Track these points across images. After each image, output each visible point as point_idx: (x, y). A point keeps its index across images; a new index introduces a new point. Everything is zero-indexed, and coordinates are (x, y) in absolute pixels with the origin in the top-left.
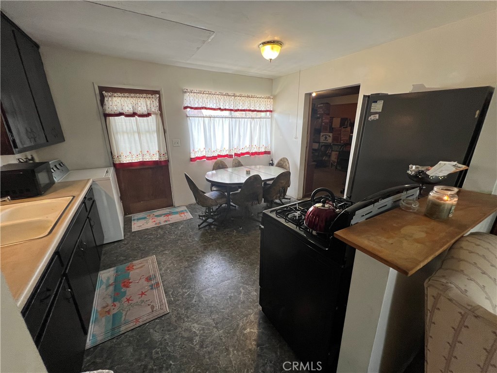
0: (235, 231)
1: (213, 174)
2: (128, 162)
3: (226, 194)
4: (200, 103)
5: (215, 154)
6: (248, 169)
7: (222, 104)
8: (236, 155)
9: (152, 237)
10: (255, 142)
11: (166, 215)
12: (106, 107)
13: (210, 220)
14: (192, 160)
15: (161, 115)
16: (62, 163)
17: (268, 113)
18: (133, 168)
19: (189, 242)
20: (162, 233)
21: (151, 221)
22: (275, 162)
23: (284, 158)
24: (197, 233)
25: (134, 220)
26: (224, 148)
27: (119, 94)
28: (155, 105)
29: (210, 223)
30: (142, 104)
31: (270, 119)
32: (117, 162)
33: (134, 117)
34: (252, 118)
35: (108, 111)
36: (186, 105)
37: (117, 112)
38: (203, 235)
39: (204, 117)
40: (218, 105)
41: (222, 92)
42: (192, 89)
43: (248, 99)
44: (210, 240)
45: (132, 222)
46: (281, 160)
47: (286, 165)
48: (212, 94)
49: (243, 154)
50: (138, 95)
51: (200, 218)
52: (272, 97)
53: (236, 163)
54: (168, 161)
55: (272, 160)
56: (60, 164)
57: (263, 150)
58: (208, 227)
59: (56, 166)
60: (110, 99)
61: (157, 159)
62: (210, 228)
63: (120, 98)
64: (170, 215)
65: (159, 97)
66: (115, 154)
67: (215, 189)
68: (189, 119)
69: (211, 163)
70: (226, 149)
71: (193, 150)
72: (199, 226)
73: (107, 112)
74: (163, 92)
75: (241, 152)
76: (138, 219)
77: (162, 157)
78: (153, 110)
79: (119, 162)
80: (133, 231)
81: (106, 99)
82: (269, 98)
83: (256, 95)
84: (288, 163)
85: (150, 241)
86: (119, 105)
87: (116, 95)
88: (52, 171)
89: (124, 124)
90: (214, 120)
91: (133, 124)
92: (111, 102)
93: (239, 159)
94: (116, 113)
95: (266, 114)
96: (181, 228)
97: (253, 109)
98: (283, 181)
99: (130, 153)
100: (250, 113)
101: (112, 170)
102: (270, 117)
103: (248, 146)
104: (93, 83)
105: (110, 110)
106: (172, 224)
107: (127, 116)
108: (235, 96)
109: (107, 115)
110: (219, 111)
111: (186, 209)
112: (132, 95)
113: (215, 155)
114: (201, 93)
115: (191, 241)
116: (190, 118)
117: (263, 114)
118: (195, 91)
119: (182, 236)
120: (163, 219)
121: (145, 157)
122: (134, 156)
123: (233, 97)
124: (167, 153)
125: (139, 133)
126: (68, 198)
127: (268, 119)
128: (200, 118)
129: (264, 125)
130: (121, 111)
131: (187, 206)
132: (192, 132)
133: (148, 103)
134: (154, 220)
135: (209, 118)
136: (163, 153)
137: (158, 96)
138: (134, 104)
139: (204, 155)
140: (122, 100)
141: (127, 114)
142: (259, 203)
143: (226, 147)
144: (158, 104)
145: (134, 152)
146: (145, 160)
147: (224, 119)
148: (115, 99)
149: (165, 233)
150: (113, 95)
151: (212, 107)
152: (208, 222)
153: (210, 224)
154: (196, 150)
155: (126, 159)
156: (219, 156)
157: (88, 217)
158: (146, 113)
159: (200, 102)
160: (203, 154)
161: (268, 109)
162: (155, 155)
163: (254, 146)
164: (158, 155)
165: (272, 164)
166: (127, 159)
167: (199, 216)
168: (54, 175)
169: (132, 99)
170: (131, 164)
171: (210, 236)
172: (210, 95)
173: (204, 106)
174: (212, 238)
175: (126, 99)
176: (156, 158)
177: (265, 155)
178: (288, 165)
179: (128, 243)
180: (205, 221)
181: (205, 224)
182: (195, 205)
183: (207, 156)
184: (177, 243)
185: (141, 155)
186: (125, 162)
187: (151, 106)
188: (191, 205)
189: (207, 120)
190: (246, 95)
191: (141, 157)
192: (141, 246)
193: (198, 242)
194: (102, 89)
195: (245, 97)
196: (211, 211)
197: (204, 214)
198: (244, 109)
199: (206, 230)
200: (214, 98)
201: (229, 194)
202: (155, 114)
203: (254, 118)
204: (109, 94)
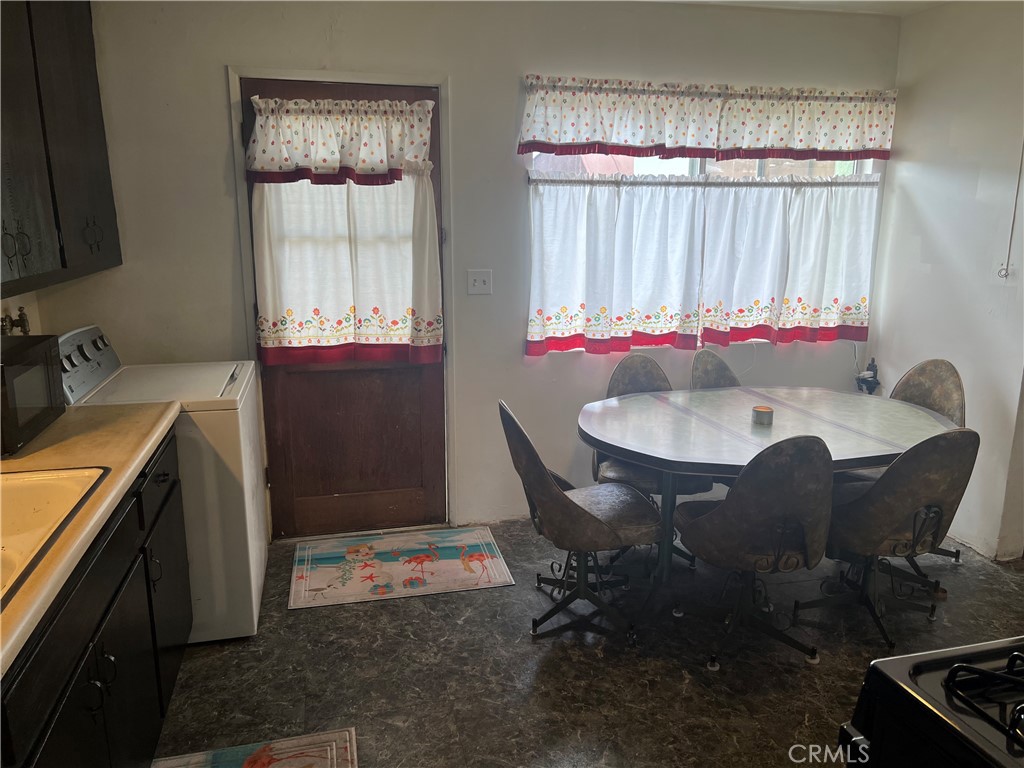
0: (688, 677)
1: (606, 413)
2: (305, 343)
3: (658, 498)
4: (583, 129)
5: (624, 331)
6: (763, 404)
7: (668, 130)
8: (709, 334)
9: (355, 642)
10: (801, 285)
11: (417, 556)
12: (258, 148)
13: (582, 606)
14: (534, 348)
15: (436, 176)
16: (101, 338)
17: (869, 163)
18: (319, 367)
19: (490, 693)
20: (391, 631)
21: (358, 573)
22: (891, 378)
23: (936, 363)
24: (524, 657)
25: (301, 561)
26: (664, 308)
27: (303, 104)
28: (418, 140)
29: (582, 616)
30: (375, 134)
31: (875, 190)
32: (270, 345)
33: (344, 182)
34: (792, 185)
35: (261, 163)
36: (528, 138)
37: (290, 166)
38: (549, 669)
39: (592, 183)
40: (654, 133)
41: (674, 81)
42: (556, 76)
43: (782, 107)
44: (574, 699)
45: (295, 568)
46: (922, 370)
47: (947, 396)
48: (634, 91)
49: (739, 334)
50: (362, 104)
51: (539, 589)
52: (891, 94)
53: (706, 372)
54: (444, 348)
55: (872, 367)
56: (94, 343)
57: (831, 320)
58: (570, 634)
59: (80, 349)
60: (272, 121)
61: (406, 341)
62: (580, 642)
63: (303, 117)
64: (428, 557)
65: (436, 111)
66: (269, 313)
67: (611, 474)
68: (536, 190)
69: (604, 365)
70: (670, 311)
71: (540, 312)
72: (536, 624)
73: (258, 166)
74: (449, 93)
75: (733, 324)
76: (318, 561)
77: (422, 333)
78: (409, 157)
79: (276, 345)
80: (292, 605)
81: (259, 120)
82: (876, 98)
83: (820, 88)
84: (960, 387)
85: (344, 658)
86: (298, 141)
87: (291, 105)
88: (67, 366)
89: (306, 207)
90: (631, 196)
91: (337, 207)
92: (272, 132)
93: (722, 352)
94: (285, 169)
95: (860, 169)
96: (466, 621)
97: (798, 146)
98: (934, 477)
99: (316, 312)
100: (788, 162)
101: (248, 371)
102: (877, 177)
103: (765, 301)
104: (227, 67)
105: (267, 156)
106: (432, 600)
107: (321, 178)
108: (726, 95)
109: (257, 177)
110: (656, 159)
111: (490, 539)
112: (345, 104)
113: (621, 335)
114: (590, 89)
115: (498, 689)
116: (541, 188)
117: (843, 169)
118: (569, 83)
119: (464, 661)
120: (401, 570)
121: (363, 329)
122: (327, 325)
123: (718, 102)
124: (443, 318)
125: (352, 240)
126: (87, 472)
127: (868, 190)
128: (577, 189)
129: (847, 213)
130: (303, 163)
131: (494, 529)
132: (542, 242)
133: (396, 129)
134: (368, 571)
135: (613, 188)
136: (427, 316)
137: (430, 104)
138: (348, 137)
139: (580, 331)
140: (309, 124)
141: (320, 171)
142: (806, 564)
143: (673, 302)
144: (427, 136)
145: (330, 312)
146: (363, 341)
147: (673, 190)
148: (287, 120)
149: (402, 633)
150: (281, 105)
151: (631, 143)
152: (570, 613)
153: (580, 624)
154: (551, 311)
155: (298, 336)
156: (639, 338)
157: (143, 550)
158: (383, 168)
159: (583, 121)
160: (577, 327)
161: (870, 145)
162: (400, 325)
163: (794, 303)
164: (409, 323)
165: (871, 386)
166: (304, 333)
167: (540, 579)
168: (67, 381)
169: (342, 121)
170: (314, 353)
171: (577, 678)
172: (625, 97)
173: (598, 138)
174: (587, 690)
175: (322, 119)
176: (401, 335)
177: (838, 343)
178: (955, 396)
179: (267, 655)
180: (560, 607)
181: (561, 619)
182: (525, 525)
183: (590, 336)
184: (444, 687)
185: (352, 322)
186: (295, 344)
187: (402, 141)
188: (508, 525)
189: (603, 193)
190: (776, 88)
191: (352, 329)
192: (310, 675)
193: (526, 700)
194: (250, 86)
195: (770, 97)
196: (591, 564)
197: (559, 575)
198: (761, 145)
199: (563, 648)
200: (642, 108)
201: (670, 501)
202: (416, 171)
203: (801, 185)
204: (272, 104)
